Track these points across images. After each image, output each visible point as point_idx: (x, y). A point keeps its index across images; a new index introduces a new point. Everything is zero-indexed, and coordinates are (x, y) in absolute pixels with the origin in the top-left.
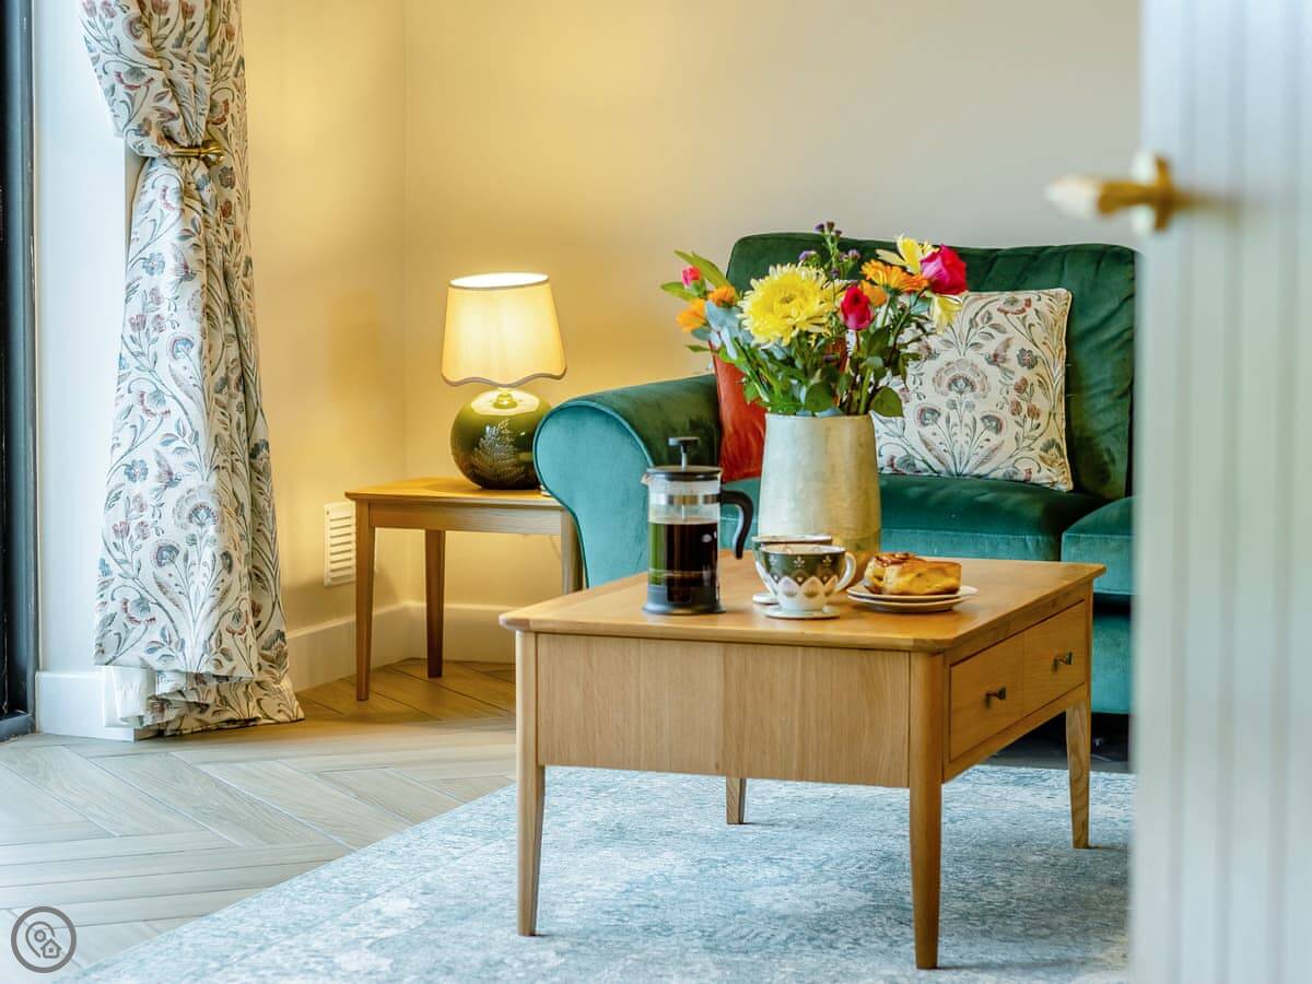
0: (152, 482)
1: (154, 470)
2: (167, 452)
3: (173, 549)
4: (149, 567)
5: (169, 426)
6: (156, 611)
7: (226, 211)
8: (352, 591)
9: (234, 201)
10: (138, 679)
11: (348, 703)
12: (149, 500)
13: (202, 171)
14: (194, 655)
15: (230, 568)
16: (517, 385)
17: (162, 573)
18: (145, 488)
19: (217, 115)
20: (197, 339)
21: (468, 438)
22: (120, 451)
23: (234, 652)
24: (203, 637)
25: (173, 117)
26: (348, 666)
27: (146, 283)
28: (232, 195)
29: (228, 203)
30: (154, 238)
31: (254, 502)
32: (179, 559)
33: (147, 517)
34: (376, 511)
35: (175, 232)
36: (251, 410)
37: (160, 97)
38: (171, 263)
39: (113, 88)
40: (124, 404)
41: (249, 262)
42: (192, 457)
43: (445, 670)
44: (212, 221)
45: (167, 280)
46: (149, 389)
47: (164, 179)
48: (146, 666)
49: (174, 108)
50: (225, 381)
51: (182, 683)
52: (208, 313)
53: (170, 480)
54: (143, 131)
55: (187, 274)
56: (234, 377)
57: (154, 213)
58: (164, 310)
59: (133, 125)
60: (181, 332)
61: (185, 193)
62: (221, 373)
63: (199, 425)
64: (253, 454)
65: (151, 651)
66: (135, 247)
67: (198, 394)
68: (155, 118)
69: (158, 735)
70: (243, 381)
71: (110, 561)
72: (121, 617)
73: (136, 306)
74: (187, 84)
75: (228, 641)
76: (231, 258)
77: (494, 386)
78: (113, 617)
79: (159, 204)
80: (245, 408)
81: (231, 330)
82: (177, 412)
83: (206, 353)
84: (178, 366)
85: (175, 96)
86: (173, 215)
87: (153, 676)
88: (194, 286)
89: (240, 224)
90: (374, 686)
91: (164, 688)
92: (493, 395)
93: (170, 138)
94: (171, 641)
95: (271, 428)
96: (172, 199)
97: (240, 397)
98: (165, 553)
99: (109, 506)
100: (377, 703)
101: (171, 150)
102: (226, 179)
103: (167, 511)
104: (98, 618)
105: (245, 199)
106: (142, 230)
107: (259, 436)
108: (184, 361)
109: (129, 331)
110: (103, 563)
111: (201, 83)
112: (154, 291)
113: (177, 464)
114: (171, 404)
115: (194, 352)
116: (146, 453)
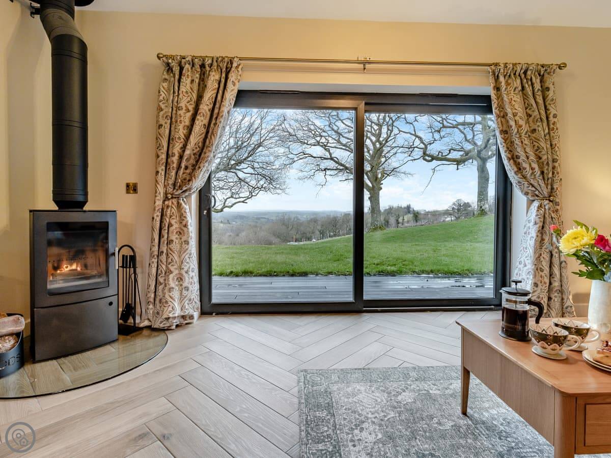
0: (522, 265)
5: (527, 254)
12: (522, 269)
13: (547, 202)
19: (553, 190)
20: (535, 237)
25: (535, 191)
29: (555, 209)
30: (531, 216)
33: (521, 272)
35: (535, 215)
37: (528, 187)
38: (533, 221)
45: (532, 225)
53: (525, 265)
58: (530, 231)
60: (533, 235)
61: (540, 207)
63: (532, 254)
66: (527, 218)
67: (533, 248)
68: (529, 191)
73: (525, 229)
86: (535, 212)
88: (537, 226)
93: (537, 196)
96: (536, 208)
102: (556, 204)
103: (524, 272)
105: (562, 209)
106: (529, 214)
108: (532, 241)
112: (529, 227)
114: (528, 250)
116: (522, 260)
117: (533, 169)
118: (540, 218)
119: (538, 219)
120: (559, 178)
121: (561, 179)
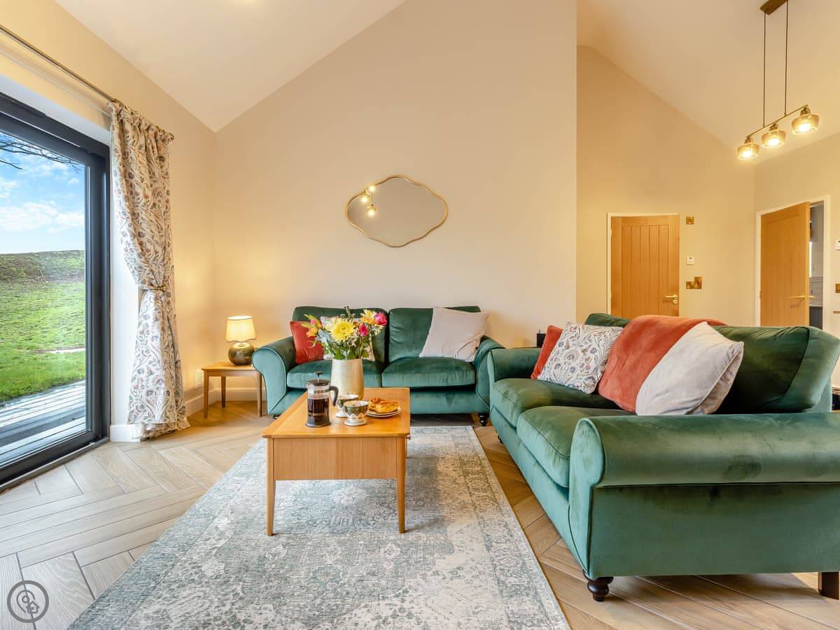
0: (146, 374)
1: (146, 371)
2: (150, 366)
3: (152, 392)
4: (144, 396)
5: (151, 359)
6: (146, 408)
7: (169, 303)
8: (203, 389)
9: (171, 300)
10: (141, 426)
11: (201, 420)
12: (145, 379)
13: (161, 293)
14: (158, 418)
15: (169, 395)
16: (245, 342)
17: (149, 398)
18: (144, 376)
19: (165, 279)
20: (159, 336)
21: (232, 354)
22: (136, 367)
23: (170, 417)
24: (161, 414)
25: (152, 279)
26: (202, 406)
27: (144, 322)
28: (170, 299)
29: (169, 301)
30: (147, 310)
31: (176, 375)
32: (154, 394)
33: (144, 383)
34: (209, 373)
35: (154, 308)
36: (175, 352)
37: (148, 274)
38: (152, 317)
39: (134, 272)
40: (137, 354)
41: (175, 316)
42: (158, 367)
43: (227, 404)
44: (164, 305)
45: (150, 321)
46: (145, 349)
47: (150, 295)
48: (143, 423)
49: (153, 277)
50: (168, 346)
51: (154, 426)
52: (163, 329)
53: (151, 373)
54: (143, 282)
55: (157, 319)
56: (171, 344)
57: (147, 304)
58: (149, 329)
59: (140, 281)
60: (155, 334)
61: (156, 299)
62: (167, 344)
63: (160, 358)
64: (176, 363)
65: (145, 419)
66: (141, 313)
67: (159, 350)
68: (147, 279)
69: (148, 439)
70: (173, 346)
71: (132, 395)
72: (136, 411)
73: (141, 328)
74: (157, 271)
75: (168, 414)
76: (169, 315)
77: (238, 342)
78: (133, 411)
79: (149, 301)
80: (174, 352)
81: (170, 333)
82: (153, 355)
83: (162, 340)
84: (154, 343)
85: (153, 274)
86: (152, 305)
87: (145, 425)
88: (159, 322)
89: (173, 306)
90: (209, 412)
91: (148, 429)
92: (238, 344)
93: (152, 285)
94: (152, 416)
95: (181, 356)
96: (152, 300)
97: (172, 349)
98: (149, 393)
99: (132, 381)
100: (210, 419)
101: (152, 288)
102: (169, 295)
103: (150, 381)
104: (128, 412)
105: (174, 300)
106: (143, 308)
107: (177, 359)
108: (155, 342)
109: (139, 335)
110: (130, 396)
111: (161, 271)
112: (147, 324)
113: (153, 369)
114: (151, 353)
115: (158, 340)
116: (144, 367)
117: (156, 252)
118: (159, 312)
119: (158, 314)
120: (171, 265)
121: (173, 266)
